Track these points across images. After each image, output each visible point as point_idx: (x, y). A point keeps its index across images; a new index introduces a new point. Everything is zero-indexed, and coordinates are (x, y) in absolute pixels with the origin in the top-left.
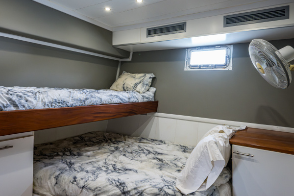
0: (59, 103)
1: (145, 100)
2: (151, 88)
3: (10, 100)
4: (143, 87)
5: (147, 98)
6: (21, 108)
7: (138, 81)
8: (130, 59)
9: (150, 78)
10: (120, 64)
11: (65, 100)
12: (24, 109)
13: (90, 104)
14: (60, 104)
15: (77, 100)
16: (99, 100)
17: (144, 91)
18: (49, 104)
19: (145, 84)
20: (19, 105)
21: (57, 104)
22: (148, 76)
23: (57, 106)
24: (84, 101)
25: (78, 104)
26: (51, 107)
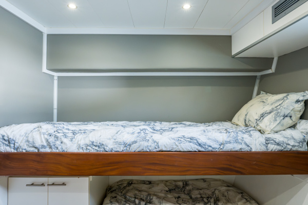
0: (96, 146)
1: (272, 147)
2: (303, 121)
3: (47, 141)
4: (276, 120)
5: (278, 144)
6: (54, 150)
7: (268, 108)
8: (272, 70)
9: (298, 101)
10: (258, 81)
11: (104, 143)
12: (57, 151)
13: (138, 150)
14: (97, 148)
15: (120, 144)
16: (153, 145)
17: (277, 129)
18: (84, 147)
19: (282, 114)
20: (53, 147)
21: (94, 147)
22: (294, 97)
23: (92, 150)
24: (130, 145)
25: (121, 149)
26: (85, 151)
